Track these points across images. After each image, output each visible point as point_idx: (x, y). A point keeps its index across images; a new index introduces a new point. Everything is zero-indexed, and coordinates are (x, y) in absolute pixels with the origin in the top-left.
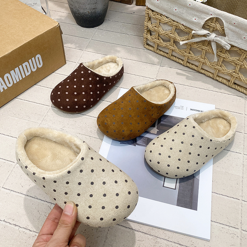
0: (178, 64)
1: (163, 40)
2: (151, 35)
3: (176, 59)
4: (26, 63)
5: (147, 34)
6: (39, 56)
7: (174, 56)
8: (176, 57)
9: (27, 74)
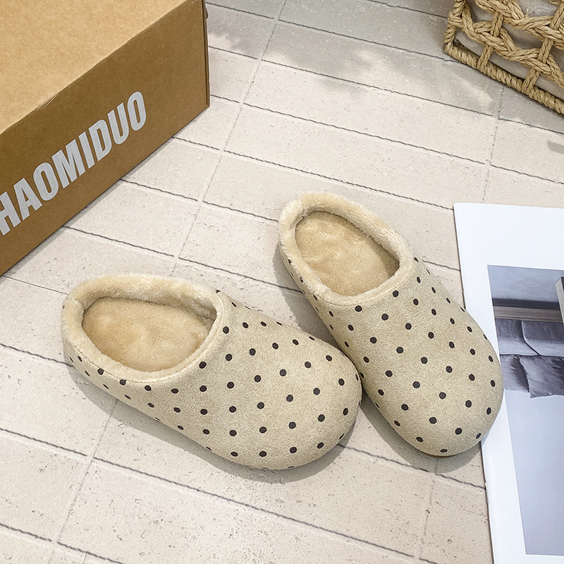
0: (551, 114)
1: (514, 39)
2: (475, 20)
3: (547, 99)
4: (101, 124)
5: (461, 17)
6: (137, 96)
7: (539, 88)
8: (545, 91)
9: (101, 155)
